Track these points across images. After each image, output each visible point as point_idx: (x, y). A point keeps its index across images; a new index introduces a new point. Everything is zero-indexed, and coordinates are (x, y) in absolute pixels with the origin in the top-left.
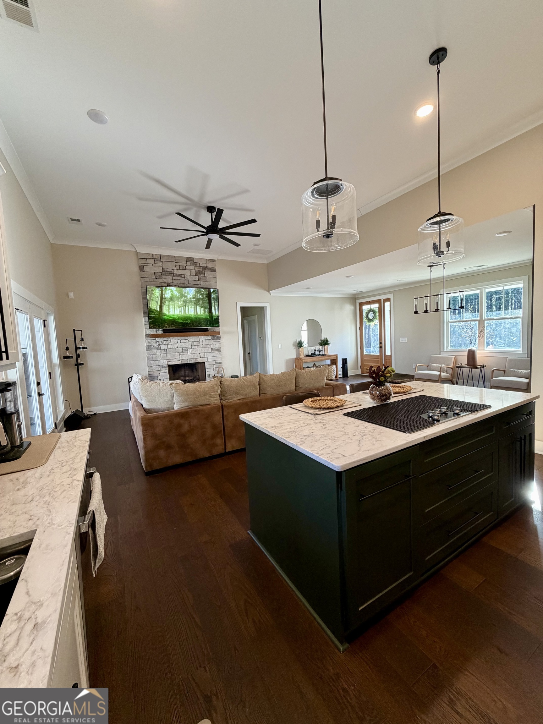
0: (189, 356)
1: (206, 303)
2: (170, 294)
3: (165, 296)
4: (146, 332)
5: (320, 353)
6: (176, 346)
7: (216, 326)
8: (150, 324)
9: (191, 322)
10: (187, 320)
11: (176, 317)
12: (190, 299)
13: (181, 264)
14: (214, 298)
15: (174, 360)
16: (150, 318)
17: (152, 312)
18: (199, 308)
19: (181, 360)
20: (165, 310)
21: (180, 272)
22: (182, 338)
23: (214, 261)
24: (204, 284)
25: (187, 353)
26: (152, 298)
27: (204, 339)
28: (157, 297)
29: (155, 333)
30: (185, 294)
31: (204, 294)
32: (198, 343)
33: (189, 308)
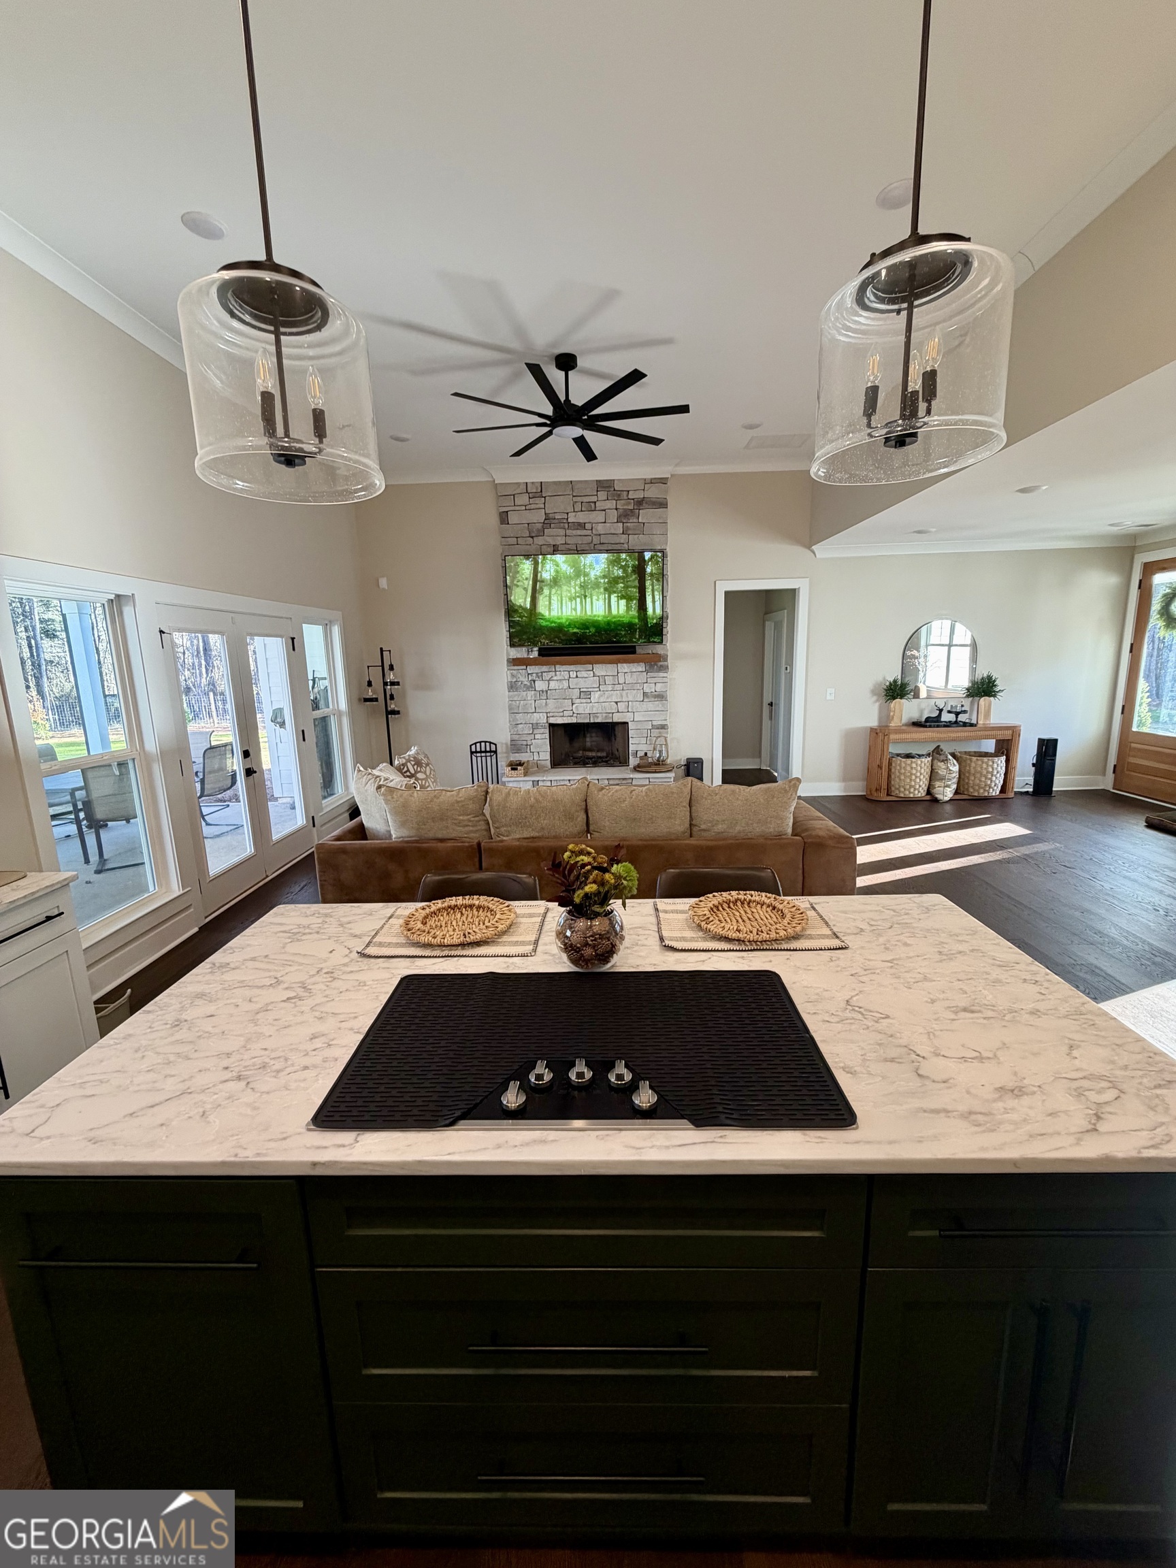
0: (593, 707)
1: (631, 587)
2: (552, 571)
3: (541, 576)
4: (508, 654)
5: (957, 718)
6: (565, 684)
7: (656, 640)
8: (511, 637)
9: (596, 632)
10: (587, 628)
11: (564, 621)
12: (595, 579)
13: (586, 499)
14: (652, 574)
15: (562, 714)
16: (512, 624)
17: (516, 611)
18: (616, 599)
19: (575, 715)
20: (542, 608)
21: (582, 517)
22: (579, 667)
23: (663, 481)
24: (635, 541)
25: (589, 701)
26: (515, 582)
27: (629, 672)
28: (527, 579)
29: (526, 656)
30: (584, 568)
31: (629, 567)
32: (614, 680)
33: (594, 600)
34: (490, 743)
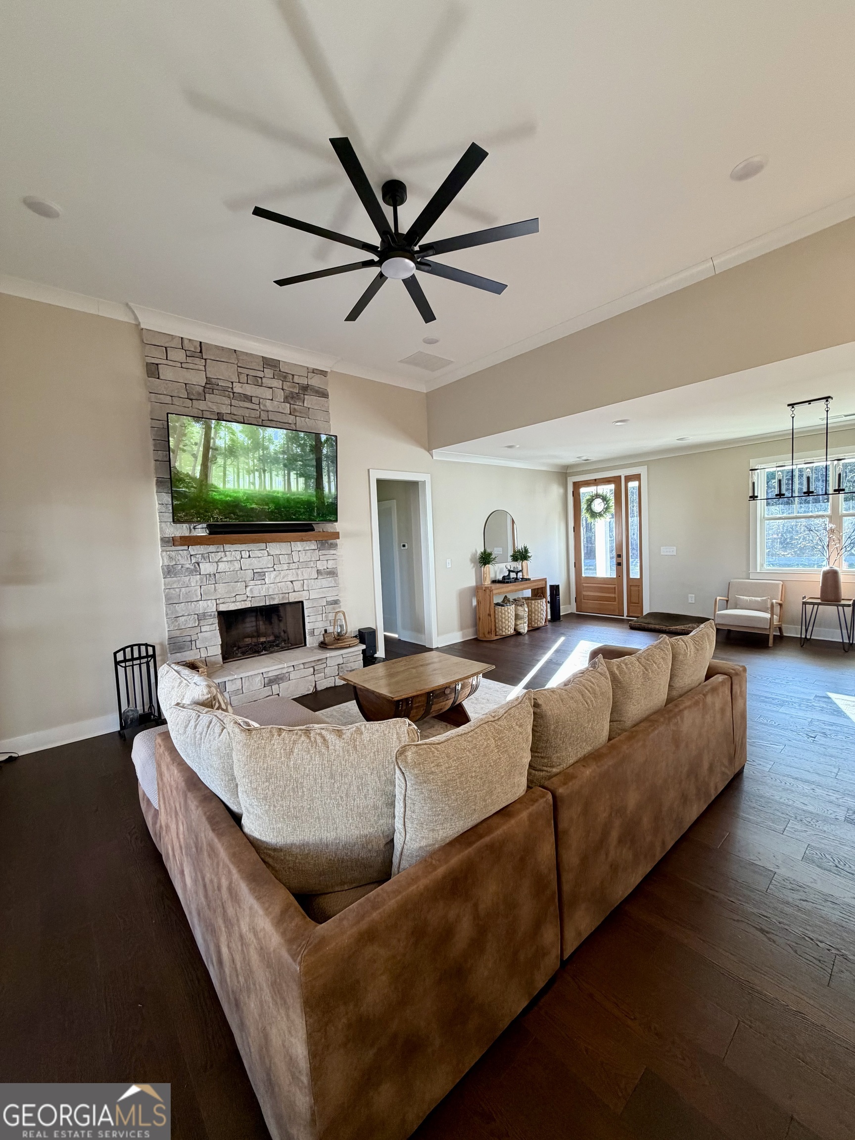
0: (268, 588)
1: (309, 466)
2: (227, 439)
3: (214, 442)
5: (517, 575)
6: (237, 566)
7: (331, 518)
8: (175, 510)
9: (276, 509)
10: (267, 504)
11: (241, 495)
12: (275, 453)
13: (252, 373)
14: (327, 456)
15: (233, 599)
16: (175, 495)
17: (181, 480)
18: (295, 476)
19: (249, 599)
20: (215, 479)
21: (249, 390)
22: (252, 546)
23: (324, 373)
25: (263, 582)
26: (181, 446)
27: (302, 550)
28: (196, 444)
29: (187, 535)
30: (263, 441)
31: (307, 446)
32: (289, 558)
33: (273, 475)
34: (147, 645)
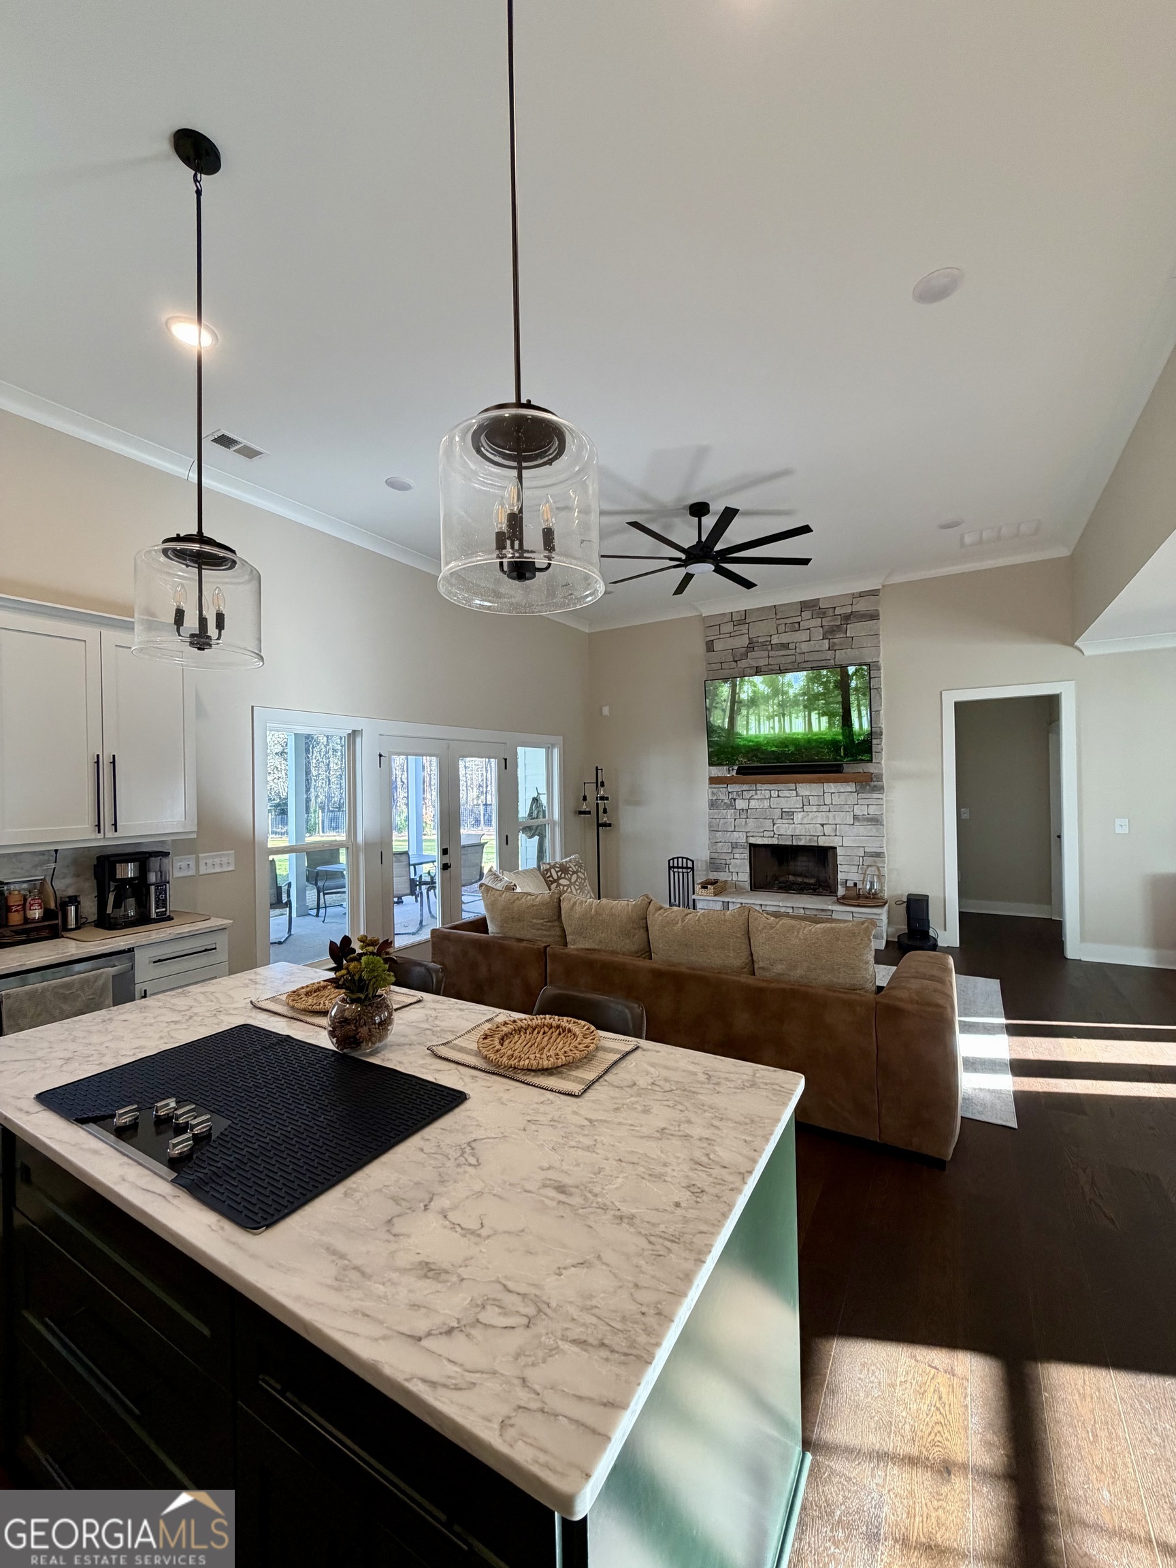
0: (795, 828)
1: (833, 703)
2: (750, 692)
3: (739, 697)
4: (710, 772)
6: (766, 804)
7: (863, 758)
8: (710, 755)
9: (796, 750)
10: (787, 746)
11: (762, 739)
12: (794, 697)
13: (790, 620)
14: (856, 689)
15: (762, 834)
16: (711, 744)
17: (715, 731)
18: (817, 716)
19: (776, 836)
20: (740, 729)
21: (785, 638)
22: (781, 786)
23: (874, 593)
24: (841, 656)
25: (791, 821)
26: (714, 705)
27: (837, 792)
28: (725, 701)
29: (724, 775)
30: (782, 687)
31: (830, 683)
32: (819, 801)
33: (793, 718)
34: (687, 859)
